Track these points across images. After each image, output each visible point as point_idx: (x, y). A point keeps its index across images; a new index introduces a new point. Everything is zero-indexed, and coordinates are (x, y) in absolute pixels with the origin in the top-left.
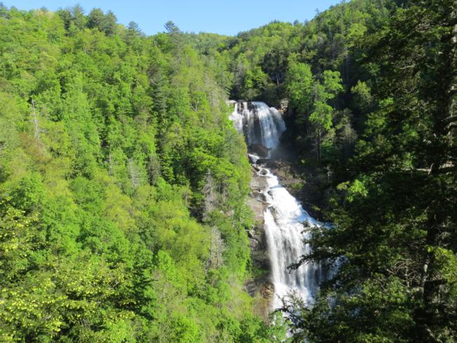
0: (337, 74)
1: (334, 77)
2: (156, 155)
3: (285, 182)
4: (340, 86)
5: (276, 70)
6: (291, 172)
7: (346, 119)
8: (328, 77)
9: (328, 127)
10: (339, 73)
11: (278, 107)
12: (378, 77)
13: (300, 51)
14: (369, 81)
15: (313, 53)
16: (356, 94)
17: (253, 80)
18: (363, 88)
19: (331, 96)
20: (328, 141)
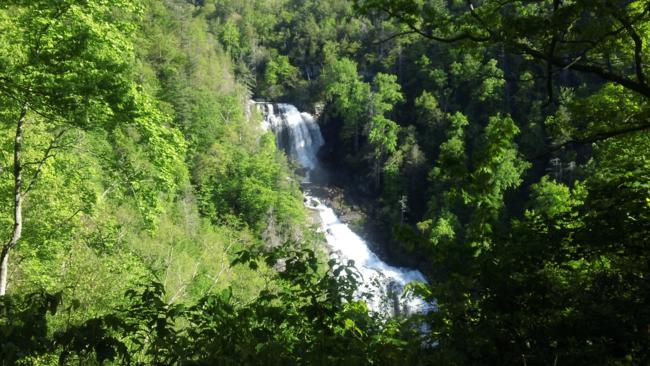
0: (393, 78)
1: (391, 83)
2: (191, 186)
3: (344, 218)
4: (400, 95)
5: (306, 62)
6: (348, 203)
7: (411, 137)
8: (383, 81)
9: (393, 148)
10: (396, 77)
11: (312, 112)
12: (445, 88)
13: (339, 39)
14: (436, 93)
15: (356, 45)
16: (421, 107)
17: (277, 74)
18: (430, 101)
19: (389, 107)
20: (392, 166)
